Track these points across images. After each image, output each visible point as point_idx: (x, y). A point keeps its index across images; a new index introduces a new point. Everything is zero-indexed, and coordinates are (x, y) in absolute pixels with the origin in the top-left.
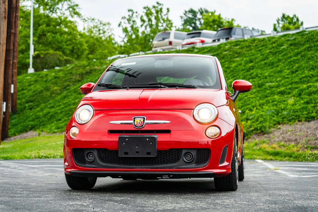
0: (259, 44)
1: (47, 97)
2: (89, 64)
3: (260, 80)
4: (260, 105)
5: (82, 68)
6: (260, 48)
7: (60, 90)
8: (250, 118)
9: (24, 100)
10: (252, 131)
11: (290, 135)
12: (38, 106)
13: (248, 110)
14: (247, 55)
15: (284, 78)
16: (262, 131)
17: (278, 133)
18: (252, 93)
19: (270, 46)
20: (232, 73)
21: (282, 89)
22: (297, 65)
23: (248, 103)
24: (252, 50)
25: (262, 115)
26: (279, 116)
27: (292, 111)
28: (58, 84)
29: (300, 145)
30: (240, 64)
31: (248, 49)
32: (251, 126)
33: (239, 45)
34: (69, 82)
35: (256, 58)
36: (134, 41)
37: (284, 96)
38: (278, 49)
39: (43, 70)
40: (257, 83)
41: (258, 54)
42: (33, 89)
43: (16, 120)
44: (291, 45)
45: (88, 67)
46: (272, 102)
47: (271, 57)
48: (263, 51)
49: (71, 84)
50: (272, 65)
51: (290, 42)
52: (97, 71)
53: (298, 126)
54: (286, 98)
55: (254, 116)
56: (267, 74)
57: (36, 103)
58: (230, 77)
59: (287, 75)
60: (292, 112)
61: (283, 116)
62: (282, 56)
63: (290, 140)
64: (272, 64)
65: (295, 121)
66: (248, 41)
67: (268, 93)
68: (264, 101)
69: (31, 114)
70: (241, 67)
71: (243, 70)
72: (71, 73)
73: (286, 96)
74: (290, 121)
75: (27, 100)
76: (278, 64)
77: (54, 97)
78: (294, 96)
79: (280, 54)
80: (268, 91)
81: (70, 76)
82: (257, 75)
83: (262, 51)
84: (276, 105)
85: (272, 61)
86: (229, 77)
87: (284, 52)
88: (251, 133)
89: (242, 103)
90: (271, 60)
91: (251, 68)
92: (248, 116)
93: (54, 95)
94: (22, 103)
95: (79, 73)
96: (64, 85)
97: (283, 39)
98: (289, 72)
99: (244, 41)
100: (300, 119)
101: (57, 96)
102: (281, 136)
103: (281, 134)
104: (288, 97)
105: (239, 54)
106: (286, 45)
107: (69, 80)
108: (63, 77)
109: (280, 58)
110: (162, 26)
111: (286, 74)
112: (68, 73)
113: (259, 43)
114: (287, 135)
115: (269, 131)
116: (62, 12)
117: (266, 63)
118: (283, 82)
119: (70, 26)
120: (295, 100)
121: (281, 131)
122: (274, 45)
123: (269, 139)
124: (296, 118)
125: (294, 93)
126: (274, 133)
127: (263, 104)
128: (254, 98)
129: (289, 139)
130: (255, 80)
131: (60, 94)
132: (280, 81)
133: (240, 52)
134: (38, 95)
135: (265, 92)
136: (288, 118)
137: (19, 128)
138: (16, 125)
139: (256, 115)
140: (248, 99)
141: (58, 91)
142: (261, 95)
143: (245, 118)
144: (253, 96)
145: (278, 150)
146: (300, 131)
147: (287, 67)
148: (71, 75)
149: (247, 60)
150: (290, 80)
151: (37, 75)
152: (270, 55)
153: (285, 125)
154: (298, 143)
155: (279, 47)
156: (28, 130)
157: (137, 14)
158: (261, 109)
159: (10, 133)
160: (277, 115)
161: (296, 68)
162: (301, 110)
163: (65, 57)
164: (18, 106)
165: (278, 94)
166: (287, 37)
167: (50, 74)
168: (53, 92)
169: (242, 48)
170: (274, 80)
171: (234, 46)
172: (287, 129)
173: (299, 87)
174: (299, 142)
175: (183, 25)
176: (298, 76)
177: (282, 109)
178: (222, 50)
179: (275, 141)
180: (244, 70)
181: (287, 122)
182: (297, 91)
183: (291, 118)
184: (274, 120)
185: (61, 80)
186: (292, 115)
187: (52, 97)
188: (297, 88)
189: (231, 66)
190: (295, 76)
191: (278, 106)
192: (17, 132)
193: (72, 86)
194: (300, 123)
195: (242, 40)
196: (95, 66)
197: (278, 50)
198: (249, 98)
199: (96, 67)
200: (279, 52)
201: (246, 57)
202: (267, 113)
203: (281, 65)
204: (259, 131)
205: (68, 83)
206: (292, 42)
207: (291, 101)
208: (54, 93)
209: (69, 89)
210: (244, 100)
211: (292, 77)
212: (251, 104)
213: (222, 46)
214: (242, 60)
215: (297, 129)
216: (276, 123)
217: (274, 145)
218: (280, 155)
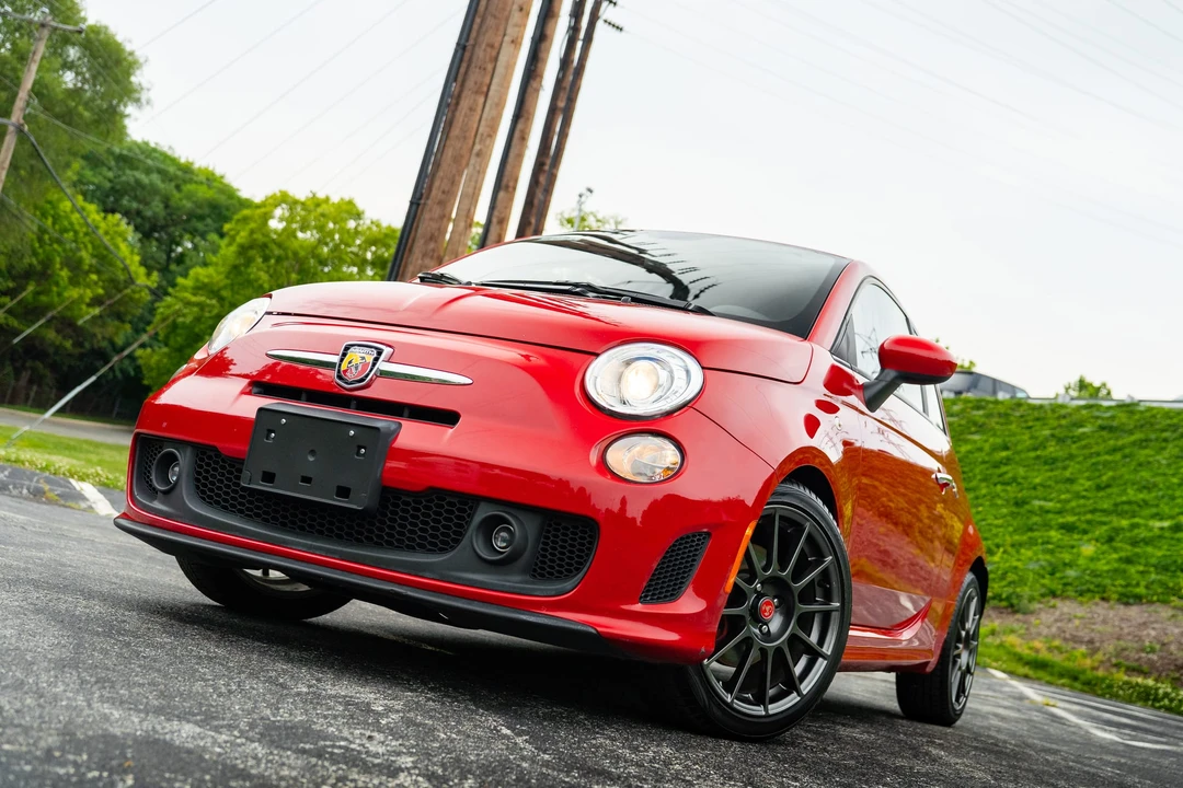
0: (1029, 415)
3: (1020, 491)
6: (1030, 424)
11: (1077, 627)
14: (999, 433)
15: (1078, 496)
16: (1012, 606)
17: (1049, 616)
18: (998, 516)
19: (1054, 423)
21: (1070, 519)
22: (1111, 474)
23: (987, 535)
24: (1011, 424)
25: (1016, 568)
26: (1057, 578)
27: (1088, 572)
29: (1099, 657)
30: (980, 450)
31: (1002, 420)
33: (983, 408)
35: (1019, 442)
37: (1072, 536)
38: (1071, 431)
40: (1012, 495)
41: (1024, 434)
44: (1102, 428)
46: (1043, 544)
47: (1052, 446)
48: (1037, 431)
50: (1054, 463)
51: (1099, 422)
53: (1099, 610)
54: (1076, 540)
55: (996, 566)
56: (1037, 481)
59: (1086, 490)
60: (1089, 575)
61: (1065, 581)
62: (1077, 449)
63: (1076, 640)
65: (1094, 597)
66: (1005, 404)
67: (1036, 524)
68: (1025, 538)
70: (982, 456)
71: (984, 462)
73: (1076, 537)
74: (1081, 594)
76: (1067, 463)
78: (1097, 540)
79: (1075, 443)
80: (1036, 519)
82: (1014, 480)
83: (1034, 429)
84: (1052, 552)
85: (1053, 456)
87: (1084, 440)
90: (1051, 453)
91: (1004, 462)
97: (1084, 412)
98: (1090, 486)
99: (996, 403)
100: (1105, 595)
102: (1056, 626)
103: (1056, 621)
104: (1081, 540)
105: (980, 428)
106: (1090, 426)
109: (1074, 452)
111: (1082, 488)
113: (1031, 413)
114: (1070, 625)
115: (1028, 609)
117: (1039, 457)
118: (1073, 504)
120: (1099, 549)
121: (1058, 613)
122: (1063, 422)
123: (1025, 626)
125: (1098, 533)
126: (1039, 614)
127: (1021, 545)
128: (1002, 526)
129: (1075, 637)
130: (1009, 488)
132: (1068, 501)
133: (984, 424)
135: (1028, 518)
136: (1077, 586)
139: (1001, 565)
140: (988, 528)
142: (1018, 525)
144: (1000, 522)
145: (1045, 655)
146: (1104, 622)
147: (1087, 474)
149: (997, 444)
150: (1091, 504)
152: (1052, 442)
153: (1068, 602)
154: (1094, 651)
155: (1074, 429)
158: (1015, 554)
160: (1052, 574)
161: (1108, 479)
162: (1111, 574)
165: (1059, 529)
166: (1093, 410)
169: (989, 416)
170: (1053, 496)
171: (973, 409)
172: (1072, 612)
173: (1111, 522)
174: (1098, 649)
176: (1112, 499)
177: (1065, 564)
179: (1039, 634)
180: (987, 462)
181: (1073, 594)
182: (1106, 531)
183: (1085, 588)
184: (1043, 586)
186: (1087, 581)
188: (1105, 523)
190: (1103, 497)
191: (1057, 555)
194: (1105, 605)
195: (991, 400)
197: (1071, 434)
198: (990, 524)
200: (1073, 438)
201: (995, 435)
202: (1027, 567)
203: (1074, 466)
204: (1004, 604)
206: (1106, 423)
207: (1088, 550)
211: (1096, 497)
212: (992, 540)
214: (986, 441)
215: (1096, 616)
216: (1047, 592)
217: (1037, 644)
218: (1049, 669)
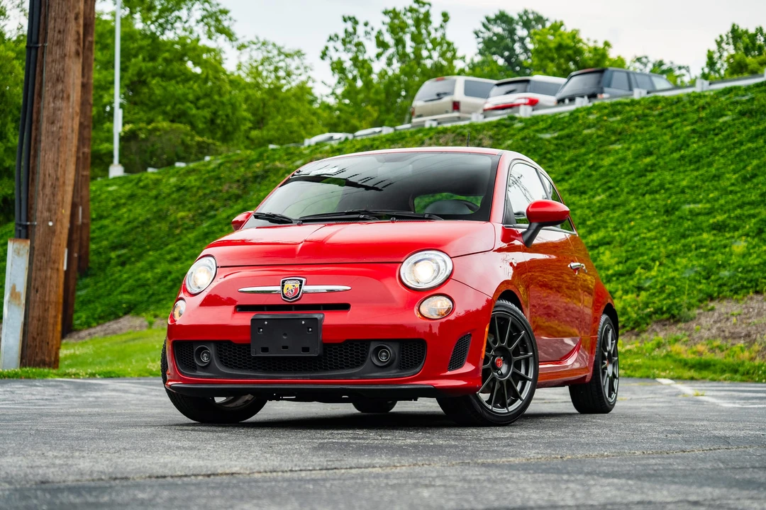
0: (667, 112)
1: (162, 235)
2: (260, 157)
3: (669, 198)
4: (668, 256)
5: (243, 166)
6: (670, 121)
7: (193, 219)
8: (647, 285)
9: (105, 243)
10: (650, 316)
11: (735, 324)
12: (140, 257)
13: (642, 268)
14: (640, 138)
15: (726, 192)
16: (673, 316)
17: (708, 319)
18: (651, 228)
19: (695, 117)
20: (604, 181)
21: (720, 218)
22: (755, 162)
23: (642, 250)
24: (651, 125)
25: (673, 279)
26: (712, 281)
27: (740, 270)
28: (187, 203)
29: (756, 347)
30: (623, 160)
31: (641, 123)
32: (646, 305)
33: (620, 113)
34: (214, 198)
35: (661, 144)
36: (361, 96)
37: (723, 236)
38: (710, 123)
39: (145, 169)
40: (662, 203)
41: (665, 134)
42: (126, 215)
43: (89, 289)
44: (742, 114)
45: (258, 164)
46: (696, 249)
47: (694, 143)
48: (677, 129)
49: (218, 205)
50: (699, 161)
51: (739, 108)
52: (281, 172)
53: (754, 304)
54: (727, 239)
55: (654, 280)
56: (684, 183)
57: (136, 251)
58: (600, 190)
59: (733, 185)
60: (741, 272)
61: (720, 282)
62: (721, 140)
63: (735, 336)
64: (696, 160)
65: (748, 293)
66: (642, 102)
67: (688, 229)
68: (679, 246)
69: (125, 276)
70: (625, 166)
71: (629, 173)
72: (218, 178)
73: (728, 235)
74: (736, 292)
75: (113, 242)
76: (711, 158)
77: (178, 235)
78: (747, 235)
79: (717, 135)
80: (687, 224)
81: (214, 184)
82: (662, 186)
83: (674, 127)
84: (705, 255)
85: (697, 153)
86: (598, 189)
87: (726, 130)
88: (648, 321)
89: (627, 251)
90: (695, 151)
91: (649, 168)
92: (642, 281)
93: (177, 231)
94: (101, 250)
95: (236, 177)
96: (200, 208)
97: (723, 99)
98: (736, 179)
99: (633, 103)
100: (758, 289)
101: (184, 231)
102: (715, 328)
103: (715, 322)
104: (733, 237)
105: (620, 135)
106: (730, 113)
107: (214, 194)
108: (199, 188)
109: (716, 145)
110: (430, 57)
111: (729, 183)
112: (211, 178)
113: (669, 108)
114: (729, 324)
115: (689, 315)
116: (187, 25)
117: (683, 157)
118: (722, 201)
119: (206, 61)
120: (750, 243)
121: (716, 315)
122: (703, 114)
123: (687, 333)
124: (749, 285)
125: (748, 227)
126: (699, 319)
127: (675, 255)
128: (655, 238)
129: (733, 333)
130: (657, 196)
131: (193, 228)
132: (716, 199)
133: (623, 130)
134: (139, 230)
135: (680, 225)
136: (732, 285)
137: (99, 310)
138: (90, 302)
139: (659, 279)
140: (642, 242)
141: (187, 221)
142: (671, 234)
143: (633, 286)
144: (653, 234)
145: (708, 356)
146: (759, 314)
147: (732, 167)
148: (218, 182)
149: (639, 150)
150: (739, 199)
151: (134, 182)
152: (694, 138)
153: (725, 303)
154: (752, 342)
155: (714, 120)
156: (121, 314)
157: (368, 29)
158: (672, 265)
159: (78, 322)
160: (707, 278)
161: (753, 169)
162: (762, 266)
163: (198, 139)
164: (93, 258)
165: (710, 231)
166: (732, 95)
167: (164, 181)
168: (174, 224)
169: (627, 120)
170: (701, 197)
171: (608, 115)
172: (729, 311)
173: (759, 213)
174: (755, 340)
175: (481, 53)
176: (758, 189)
177: (719, 266)
178: (581, 125)
179: (701, 338)
180: (632, 172)
181: (728, 293)
182: (755, 224)
183: (739, 285)
184: (700, 291)
185: (195, 195)
186: (740, 278)
187: (174, 236)
188: (754, 216)
189: (601, 163)
190: (749, 188)
191: (710, 258)
192: (95, 319)
193: (221, 210)
194: (759, 297)
195: (628, 101)
196: (274, 160)
197: (712, 127)
198: (644, 238)
199: (278, 164)
200: (714, 130)
201: (635, 141)
202: (684, 276)
203: (719, 161)
204: (666, 316)
205: (212, 202)
206: (745, 107)
207: (740, 246)
208: (177, 227)
209: (214, 216)
210: (631, 244)
211: (743, 190)
212: (648, 255)
213: (580, 115)
214: (628, 149)
215: (751, 310)
216: (705, 296)
217: (700, 347)
218: (712, 368)
